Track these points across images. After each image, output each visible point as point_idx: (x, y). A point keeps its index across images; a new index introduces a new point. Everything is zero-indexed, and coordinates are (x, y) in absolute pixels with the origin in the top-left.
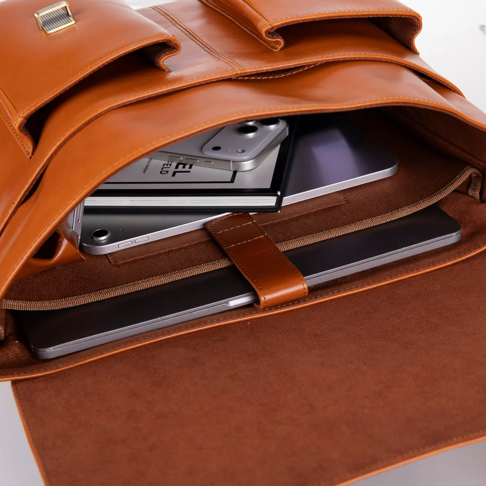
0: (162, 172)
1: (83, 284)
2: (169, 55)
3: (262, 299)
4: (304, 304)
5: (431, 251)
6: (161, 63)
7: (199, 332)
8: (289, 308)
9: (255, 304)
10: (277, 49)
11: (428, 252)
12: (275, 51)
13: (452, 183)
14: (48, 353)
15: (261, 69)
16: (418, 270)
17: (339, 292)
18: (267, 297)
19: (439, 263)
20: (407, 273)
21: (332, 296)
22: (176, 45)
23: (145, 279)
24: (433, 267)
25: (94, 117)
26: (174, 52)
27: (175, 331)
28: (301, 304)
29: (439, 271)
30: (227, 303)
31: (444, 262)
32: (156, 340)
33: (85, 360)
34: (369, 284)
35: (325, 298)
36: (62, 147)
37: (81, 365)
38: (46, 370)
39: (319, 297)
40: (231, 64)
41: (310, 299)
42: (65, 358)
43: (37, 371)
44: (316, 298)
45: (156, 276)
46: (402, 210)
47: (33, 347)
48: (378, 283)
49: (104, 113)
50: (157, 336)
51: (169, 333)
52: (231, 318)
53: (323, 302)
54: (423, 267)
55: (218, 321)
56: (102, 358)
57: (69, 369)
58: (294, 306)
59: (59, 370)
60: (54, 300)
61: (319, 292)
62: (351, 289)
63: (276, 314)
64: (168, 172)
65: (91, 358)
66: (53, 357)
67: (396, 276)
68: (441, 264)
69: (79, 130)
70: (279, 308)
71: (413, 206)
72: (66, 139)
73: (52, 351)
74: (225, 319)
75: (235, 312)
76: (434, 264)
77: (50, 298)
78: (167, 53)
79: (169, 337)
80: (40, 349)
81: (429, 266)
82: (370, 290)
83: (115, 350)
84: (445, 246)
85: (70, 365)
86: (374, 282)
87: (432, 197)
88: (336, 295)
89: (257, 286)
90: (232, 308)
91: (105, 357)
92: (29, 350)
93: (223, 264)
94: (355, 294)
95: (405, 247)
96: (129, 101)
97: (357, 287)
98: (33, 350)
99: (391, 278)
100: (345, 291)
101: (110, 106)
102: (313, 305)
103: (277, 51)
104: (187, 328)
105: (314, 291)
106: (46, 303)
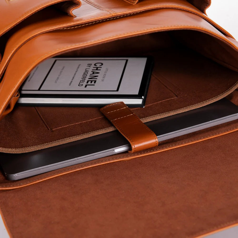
0: (80, 85)
1: (34, 141)
2: (75, 8)
3: (133, 147)
4: (156, 151)
5: (225, 123)
6: (71, 12)
7: (99, 166)
8: (148, 153)
9: (129, 151)
10: (135, 3)
11: (223, 124)
12: (134, 4)
13: (236, 85)
14: (15, 177)
15: (126, 12)
16: (219, 134)
17: (175, 145)
18: (136, 146)
19: (230, 130)
20: (213, 135)
21: (172, 147)
22: (79, 2)
23: (68, 138)
24: (227, 132)
25: (32, 37)
26: (78, 6)
27: (85, 166)
28: (154, 152)
29: (230, 134)
30: (114, 150)
31: (233, 129)
32: (75, 170)
33: (35, 181)
34: (192, 141)
35: (168, 148)
36: (15, 54)
37: (33, 184)
38: (14, 186)
39: (164, 148)
40: (109, 11)
41: (160, 149)
42: (24, 180)
43: (9, 186)
44: (163, 148)
45: (74, 136)
46: (209, 101)
47: (6, 173)
48: (197, 141)
49: (38, 35)
50: (75, 168)
51: (82, 167)
52: (116, 159)
53: (167, 151)
54: (222, 132)
55: (109, 160)
56: (45, 181)
57: (27, 186)
58: (151, 153)
59: (21, 187)
60: (18, 148)
61: (164, 145)
62: (182, 144)
63: (141, 157)
64: (82, 85)
65: (39, 180)
66: (17, 179)
67: (207, 137)
68: (231, 131)
69: (24, 44)
70: (143, 153)
71: (215, 98)
72: (17, 49)
73: (17, 176)
74: (113, 159)
75: (118, 156)
76: (228, 131)
77: (16, 147)
78: (74, 7)
79: (82, 169)
80: (10, 175)
81: (225, 132)
82: (192, 144)
83: (52, 176)
84: (233, 121)
85: (27, 184)
86: (195, 140)
87: (225, 93)
88: (174, 147)
89: (130, 140)
90: (117, 153)
91: (47, 180)
92: (4, 175)
93: (110, 129)
94: (184, 146)
95: (211, 121)
96: (53, 29)
97: (185, 143)
98: (6, 176)
99: (204, 138)
100: (179, 145)
101: (42, 32)
102: (161, 152)
103: (135, 4)
104: (92, 164)
105: (162, 144)
106: (14, 150)
